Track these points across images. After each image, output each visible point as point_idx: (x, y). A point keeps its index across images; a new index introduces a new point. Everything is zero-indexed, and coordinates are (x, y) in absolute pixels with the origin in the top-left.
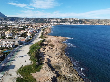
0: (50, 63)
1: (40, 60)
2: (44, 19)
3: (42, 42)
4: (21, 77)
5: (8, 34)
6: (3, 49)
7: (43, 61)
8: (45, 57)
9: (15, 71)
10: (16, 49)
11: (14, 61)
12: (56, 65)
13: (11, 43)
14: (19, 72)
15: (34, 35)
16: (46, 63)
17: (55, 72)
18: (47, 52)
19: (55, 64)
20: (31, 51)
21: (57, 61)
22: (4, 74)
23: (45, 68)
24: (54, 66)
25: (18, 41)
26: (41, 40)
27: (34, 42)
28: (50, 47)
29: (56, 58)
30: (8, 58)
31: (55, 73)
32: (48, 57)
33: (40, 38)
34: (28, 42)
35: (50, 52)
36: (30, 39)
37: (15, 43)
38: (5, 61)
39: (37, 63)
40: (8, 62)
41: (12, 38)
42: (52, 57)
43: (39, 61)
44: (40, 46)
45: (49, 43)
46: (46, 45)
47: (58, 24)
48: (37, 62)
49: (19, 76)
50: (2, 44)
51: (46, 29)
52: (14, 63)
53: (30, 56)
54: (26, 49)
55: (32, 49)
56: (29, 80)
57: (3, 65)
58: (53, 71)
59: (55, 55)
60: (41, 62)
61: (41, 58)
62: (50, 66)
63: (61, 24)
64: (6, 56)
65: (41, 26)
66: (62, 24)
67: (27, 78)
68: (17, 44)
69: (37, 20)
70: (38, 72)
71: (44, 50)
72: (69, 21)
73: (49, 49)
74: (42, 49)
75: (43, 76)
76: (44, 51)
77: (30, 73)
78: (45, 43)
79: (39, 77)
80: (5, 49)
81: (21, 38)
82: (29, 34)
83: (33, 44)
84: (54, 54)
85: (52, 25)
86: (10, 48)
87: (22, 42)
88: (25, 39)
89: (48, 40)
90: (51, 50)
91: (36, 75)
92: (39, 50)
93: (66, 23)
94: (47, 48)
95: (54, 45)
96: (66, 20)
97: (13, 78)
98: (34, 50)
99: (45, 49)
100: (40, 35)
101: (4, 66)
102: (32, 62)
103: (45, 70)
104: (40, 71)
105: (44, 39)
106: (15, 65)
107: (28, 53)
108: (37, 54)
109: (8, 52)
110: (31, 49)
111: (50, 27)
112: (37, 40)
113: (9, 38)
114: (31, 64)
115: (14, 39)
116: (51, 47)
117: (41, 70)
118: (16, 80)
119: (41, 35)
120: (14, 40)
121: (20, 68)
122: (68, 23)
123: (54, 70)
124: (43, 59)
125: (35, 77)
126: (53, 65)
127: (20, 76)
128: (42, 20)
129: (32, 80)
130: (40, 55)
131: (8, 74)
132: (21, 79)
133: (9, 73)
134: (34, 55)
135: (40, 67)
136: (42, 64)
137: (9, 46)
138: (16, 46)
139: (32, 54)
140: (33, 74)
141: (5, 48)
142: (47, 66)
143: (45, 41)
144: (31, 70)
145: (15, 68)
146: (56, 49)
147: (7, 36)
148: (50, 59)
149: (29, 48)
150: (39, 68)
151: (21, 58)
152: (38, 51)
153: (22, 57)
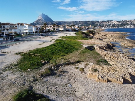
14: (61, 38)
21: (113, 40)
39: (84, 35)
47: (115, 27)
63: (119, 27)
66: (121, 27)
67: (70, 40)
70: (84, 40)
72: (132, 24)
85: (106, 28)
87: (68, 30)
91: (82, 41)
93: (127, 27)
96: (127, 22)
99: (96, 35)
104: (87, 40)
117: (89, 40)
122: (130, 26)
128: (93, 23)
136: (91, 38)
144: (76, 38)
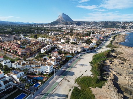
0: (117, 82)
1: (104, 75)
2: (117, 23)
3: (110, 53)
4: (78, 87)
5: (72, 39)
6: (66, 53)
7: (107, 77)
8: (111, 72)
9: (73, 78)
10: (78, 55)
11: (74, 67)
12: (127, 87)
13: (74, 48)
14: (77, 81)
15: (100, 43)
16: (111, 81)
17: (122, 96)
18: (115, 66)
19: (124, 86)
20: (94, 61)
22: (63, 79)
23: (109, 87)
24: (123, 88)
25: (81, 48)
26: (108, 50)
27: (100, 51)
28: (120, 60)
29: (127, 77)
30: (69, 64)
31: (122, 98)
32: (115, 73)
33: (107, 46)
34: (92, 50)
35: (120, 67)
36: (94, 46)
37: (78, 49)
38: (66, 65)
39: (99, 77)
40: (69, 67)
41: (75, 44)
42: (121, 75)
43: (101, 75)
44: (106, 57)
45: (119, 55)
46: (115, 57)
48: (99, 75)
49: (76, 85)
50: (66, 49)
51: (118, 36)
52: (73, 70)
53: (92, 67)
54: (89, 57)
55: (96, 59)
56: (86, 94)
57: (63, 69)
58: (120, 94)
59: (127, 73)
60: (105, 77)
61: (105, 72)
62: (116, 85)
64: (68, 61)
65: (111, 31)
67: (84, 90)
68: (79, 50)
69: (107, 25)
70: (98, 88)
71: (110, 63)
73: (118, 63)
74: (108, 62)
75: (105, 95)
76: (111, 65)
77: (89, 86)
78: (114, 54)
79: (99, 95)
80: (68, 54)
81: (84, 44)
82: (94, 41)
83: (98, 53)
84: (125, 72)
85: (129, 31)
86: (72, 54)
87: (85, 49)
88: (89, 46)
89: (118, 51)
90: (122, 65)
91: (95, 91)
92: (104, 61)
94: (115, 62)
95: (127, 59)
97: (70, 85)
98: (97, 60)
99: (113, 63)
100: (108, 43)
101: (64, 71)
102: (93, 74)
103: (109, 88)
104: (101, 87)
105: (114, 49)
106: (74, 73)
107: (89, 63)
108: (101, 66)
109: (70, 57)
110: (94, 58)
111: (124, 33)
112: (104, 49)
113: (72, 43)
114: (92, 76)
115: (78, 44)
116: (123, 62)
117: (103, 87)
118: (73, 88)
119: (110, 44)
120: (77, 46)
121: (79, 78)
123: (122, 93)
124: (108, 74)
125: (94, 93)
126: (121, 86)
127: (78, 85)
128: (113, 25)
129: (90, 94)
130: (104, 68)
131: (66, 80)
132: (79, 89)
133: (68, 79)
134: (97, 67)
135: (102, 83)
136: (106, 80)
137: (71, 51)
138: (78, 53)
139: (95, 65)
140: (92, 89)
141: (68, 52)
142: (112, 85)
143: (114, 52)
144: (91, 83)
145: (74, 75)
146: (130, 64)
147: (71, 41)
148: (118, 77)
149: (92, 57)
150: (100, 84)
151: (82, 67)
152: (102, 63)
153: (83, 65)
